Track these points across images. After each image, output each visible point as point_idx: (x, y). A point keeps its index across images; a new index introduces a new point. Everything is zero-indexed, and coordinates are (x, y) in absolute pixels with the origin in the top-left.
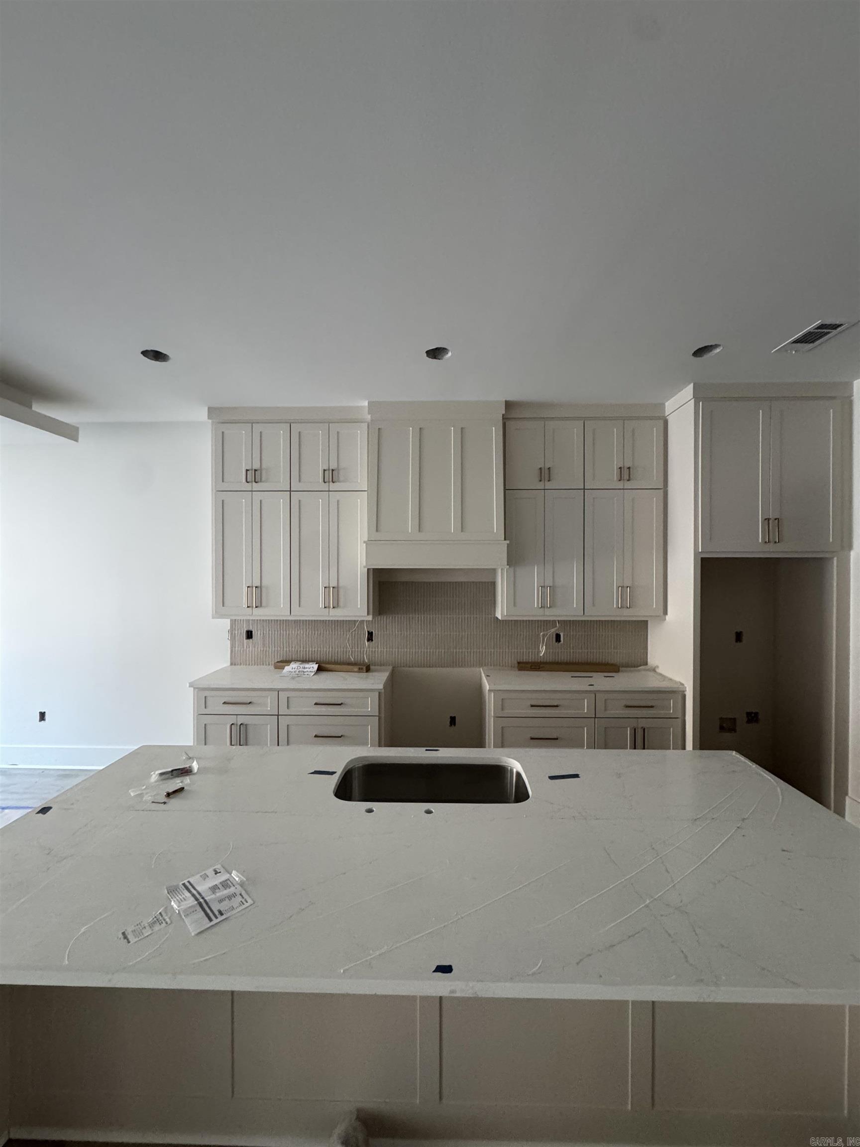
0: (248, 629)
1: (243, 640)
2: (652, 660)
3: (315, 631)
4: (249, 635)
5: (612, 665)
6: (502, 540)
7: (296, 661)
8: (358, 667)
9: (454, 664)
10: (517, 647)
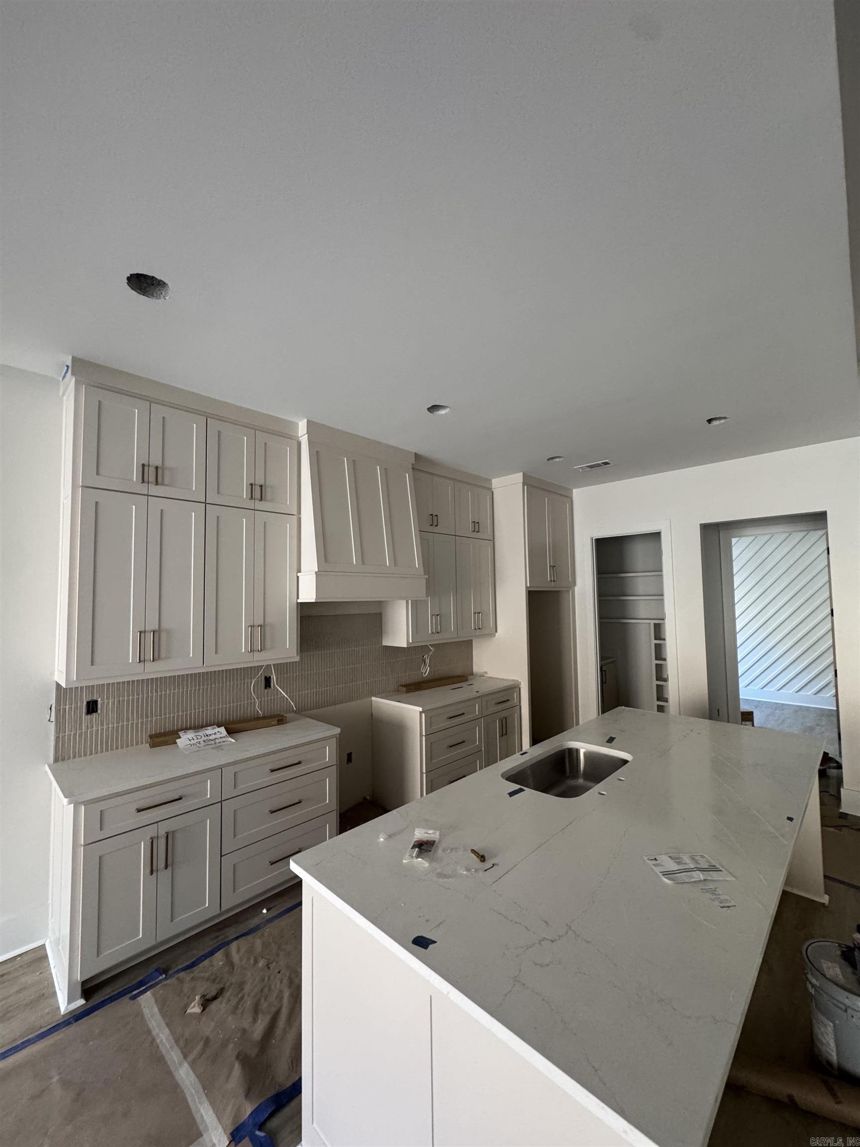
0: (89, 699)
1: (81, 718)
2: (476, 669)
3: (199, 686)
4: (92, 707)
5: (460, 676)
6: (422, 575)
7: (186, 729)
8: (277, 719)
9: (351, 699)
10: (398, 673)
